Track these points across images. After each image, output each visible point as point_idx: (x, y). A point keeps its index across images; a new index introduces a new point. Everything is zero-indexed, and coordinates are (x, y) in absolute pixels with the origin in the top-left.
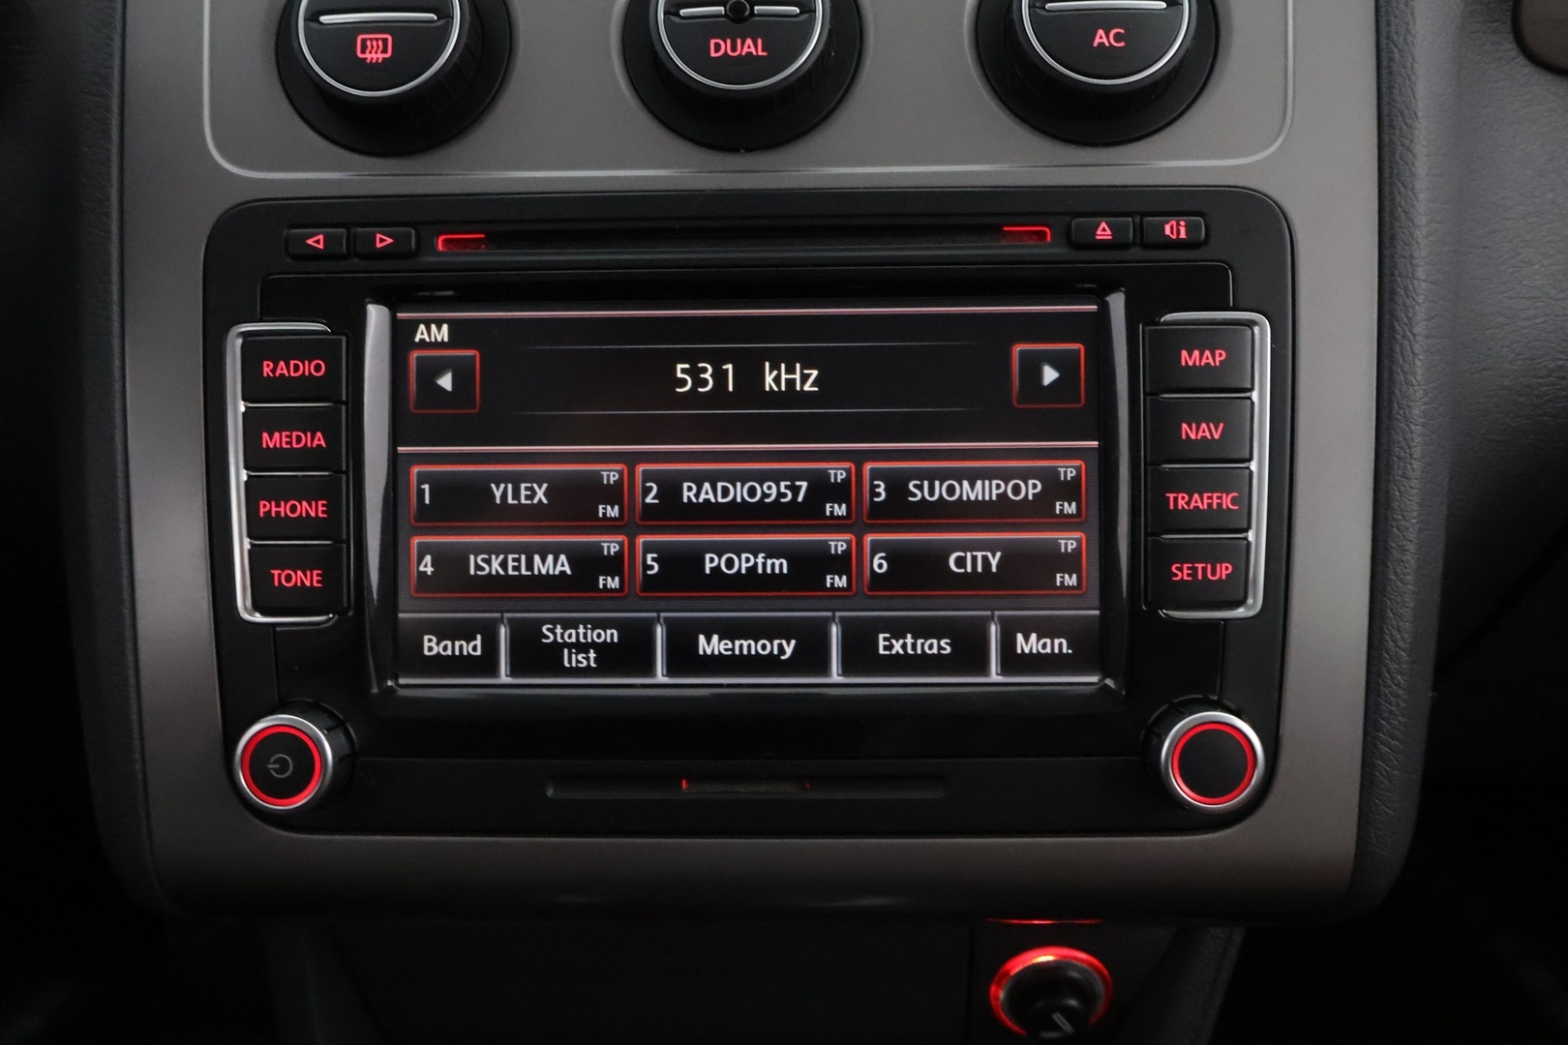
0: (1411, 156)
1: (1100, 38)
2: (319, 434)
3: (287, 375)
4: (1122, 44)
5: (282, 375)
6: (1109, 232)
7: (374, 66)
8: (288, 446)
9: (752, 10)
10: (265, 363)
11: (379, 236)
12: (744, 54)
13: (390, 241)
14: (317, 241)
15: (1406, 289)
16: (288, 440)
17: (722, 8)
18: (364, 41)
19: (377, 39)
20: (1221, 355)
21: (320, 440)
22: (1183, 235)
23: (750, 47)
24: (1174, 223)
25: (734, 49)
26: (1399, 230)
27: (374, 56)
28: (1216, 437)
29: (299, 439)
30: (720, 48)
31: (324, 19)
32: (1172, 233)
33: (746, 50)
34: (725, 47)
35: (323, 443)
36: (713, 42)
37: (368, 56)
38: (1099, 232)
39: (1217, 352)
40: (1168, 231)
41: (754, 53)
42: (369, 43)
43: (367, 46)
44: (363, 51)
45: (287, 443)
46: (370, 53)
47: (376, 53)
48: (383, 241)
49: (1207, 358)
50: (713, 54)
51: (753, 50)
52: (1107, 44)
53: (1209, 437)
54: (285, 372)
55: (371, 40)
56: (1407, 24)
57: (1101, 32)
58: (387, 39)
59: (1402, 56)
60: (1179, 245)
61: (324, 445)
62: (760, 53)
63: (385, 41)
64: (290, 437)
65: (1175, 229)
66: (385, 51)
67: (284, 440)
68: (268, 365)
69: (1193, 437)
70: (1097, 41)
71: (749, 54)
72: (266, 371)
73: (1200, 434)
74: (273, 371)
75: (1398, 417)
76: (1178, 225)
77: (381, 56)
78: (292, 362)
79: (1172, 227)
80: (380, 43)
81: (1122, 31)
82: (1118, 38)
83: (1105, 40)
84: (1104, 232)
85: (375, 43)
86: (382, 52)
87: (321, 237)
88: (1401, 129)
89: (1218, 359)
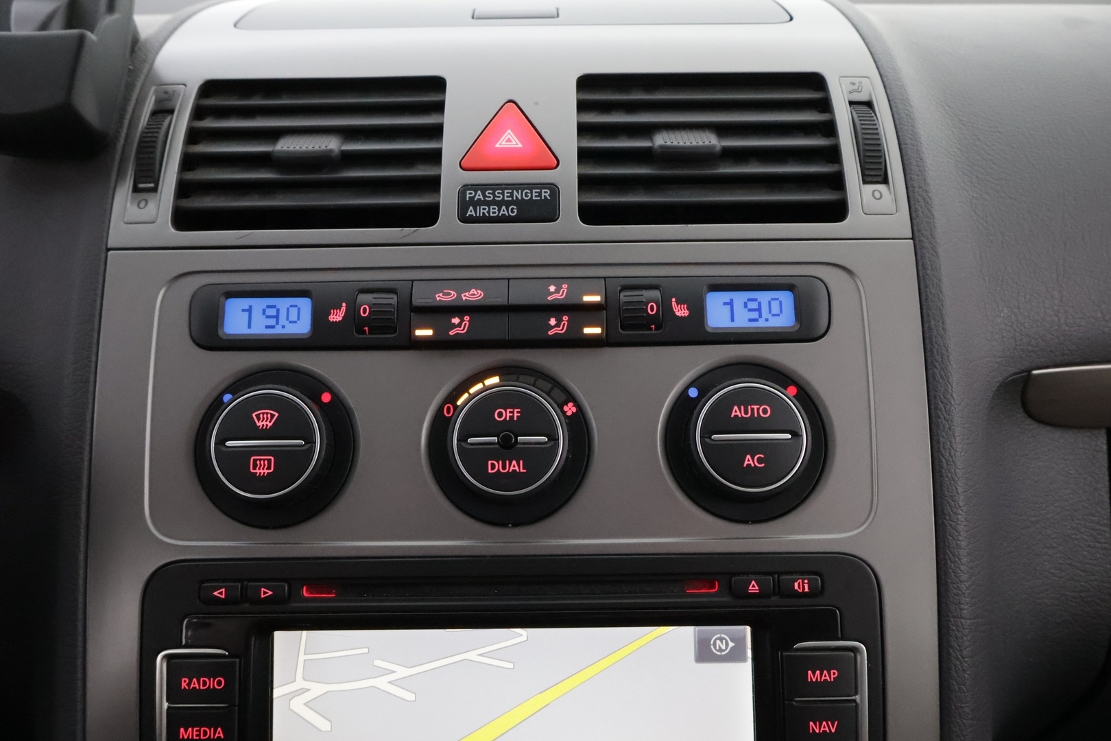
0: (957, 534)
1: (748, 461)
2: (219, 729)
3: (198, 688)
4: (763, 465)
5: (194, 688)
6: (757, 588)
7: (262, 478)
8: (198, 738)
9: (516, 439)
10: (183, 680)
11: (263, 589)
12: (510, 471)
13: (270, 593)
14: (220, 593)
15: (956, 626)
16: (198, 733)
17: (496, 438)
18: (255, 461)
19: (264, 460)
20: (834, 674)
21: (220, 733)
22: (806, 590)
23: (515, 466)
24: (800, 580)
25: (504, 468)
26: (951, 585)
27: (262, 471)
28: (833, 731)
29: (205, 733)
30: (495, 467)
31: (229, 443)
32: (799, 587)
33: (512, 468)
34: (498, 466)
35: (222, 735)
36: (490, 462)
37: (257, 471)
38: (750, 588)
39: (832, 671)
40: (796, 587)
41: (518, 471)
42: (258, 462)
43: (257, 465)
44: (254, 468)
45: (197, 735)
46: (259, 469)
47: (263, 469)
48: (265, 593)
49: (826, 676)
50: (490, 471)
51: (517, 468)
52: (753, 465)
53: (828, 731)
54: (197, 686)
55: (260, 460)
56: (951, 442)
57: (748, 457)
58: (271, 459)
59: (947, 464)
60: (804, 595)
61: (222, 737)
62: (522, 471)
63: (269, 461)
64: (199, 731)
65: (801, 585)
66: (269, 468)
67: (195, 733)
68: (185, 681)
69: (817, 731)
70: (746, 463)
71: (514, 471)
72: (184, 685)
73: (822, 729)
74: (189, 685)
75: (955, 714)
76: (803, 583)
77: (266, 471)
78: (202, 679)
79: (799, 584)
80: (266, 462)
81: (763, 456)
82: (760, 460)
83: (751, 462)
84: (754, 588)
85: (262, 462)
86: (267, 469)
87: (223, 590)
88: (950, 515)
89: (832, 676)
